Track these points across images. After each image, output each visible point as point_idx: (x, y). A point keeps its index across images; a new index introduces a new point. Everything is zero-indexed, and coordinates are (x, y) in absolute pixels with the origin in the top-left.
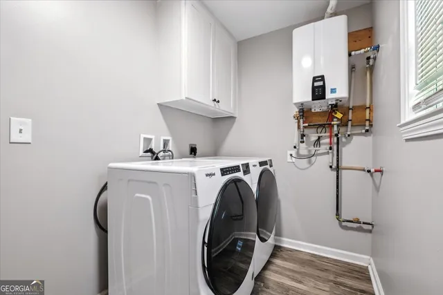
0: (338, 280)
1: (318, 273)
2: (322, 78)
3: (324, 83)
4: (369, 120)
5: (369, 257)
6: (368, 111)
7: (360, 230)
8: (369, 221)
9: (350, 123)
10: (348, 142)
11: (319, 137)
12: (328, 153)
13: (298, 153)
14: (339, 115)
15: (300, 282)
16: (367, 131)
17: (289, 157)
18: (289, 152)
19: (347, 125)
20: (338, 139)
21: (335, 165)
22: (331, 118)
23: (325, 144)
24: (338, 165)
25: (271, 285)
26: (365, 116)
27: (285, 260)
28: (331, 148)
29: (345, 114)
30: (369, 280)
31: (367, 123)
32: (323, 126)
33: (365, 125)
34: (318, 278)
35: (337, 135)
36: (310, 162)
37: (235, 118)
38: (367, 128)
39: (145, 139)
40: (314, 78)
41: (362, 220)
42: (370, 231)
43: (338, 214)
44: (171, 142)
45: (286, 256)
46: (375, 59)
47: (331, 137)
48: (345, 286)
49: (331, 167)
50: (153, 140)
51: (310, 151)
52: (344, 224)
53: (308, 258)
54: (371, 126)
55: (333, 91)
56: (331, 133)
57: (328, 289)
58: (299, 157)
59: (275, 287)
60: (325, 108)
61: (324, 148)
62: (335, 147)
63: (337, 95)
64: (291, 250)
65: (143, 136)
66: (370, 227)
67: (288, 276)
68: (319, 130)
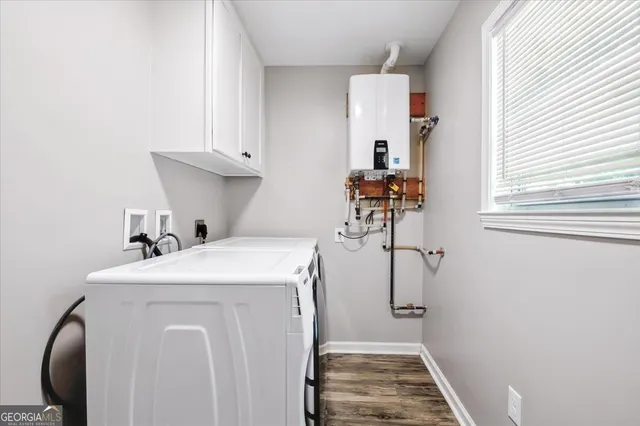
0: (400, 378)
1: (377, 377)
2: (384, 144)
3: (387, 150)
4: (422, 195)
5: (419, 344)
6: (420, 184)
7: (412, 315)
8: (421, 306)
9: (404, 196)
10: (401, 219)
11: (372, 212)
12: (382, 230)
13: (347, 231)
14: (395, 188)
15: (366, 394)
16: (420, 206)
17: (337, 235)
18: (337, 230)
19: (401, 199)
20: (393, 214)
21: (389, 245)
22: (387, 189)
23: (378, 219)
24: (392, 244)
25: (336, 409)
26: (418, 189)
27: (338, 370)
28: (385, 225)
29: (401, 186)
30: (425, 370)
31: (420, 198)
32: (378, 199)
33: (417, 200)
34: (380, 383)
35: (392, 210)
36: (361, 242)
37: (261, 178)
38: (420, 203)
39: (132, 216)
40: (377, 142)
41: (415, 306)
42: (421, 316)
43: (392, 302)
44: (170, 219)
45: (339, 365)
46: (430, 130)
47: (385, 212)
48: (408, 384)
49: (384, 247)
50: (145, 217)
51: (361, 228)
52: (397, 312)
53: (361, 360)
54: (423, 201)
55: (397, 161)
56: (386, 207)
57: (395, 393)
58: (349, 235)
59: (341, 410)
60: (380, 178)
61: (377, 224)
62: (389, 224)
63: (399, 167)
64: (340, 356)
65: (130, 212)
66: (420, 311)
67: (350, 391)
68: (374, 202)
